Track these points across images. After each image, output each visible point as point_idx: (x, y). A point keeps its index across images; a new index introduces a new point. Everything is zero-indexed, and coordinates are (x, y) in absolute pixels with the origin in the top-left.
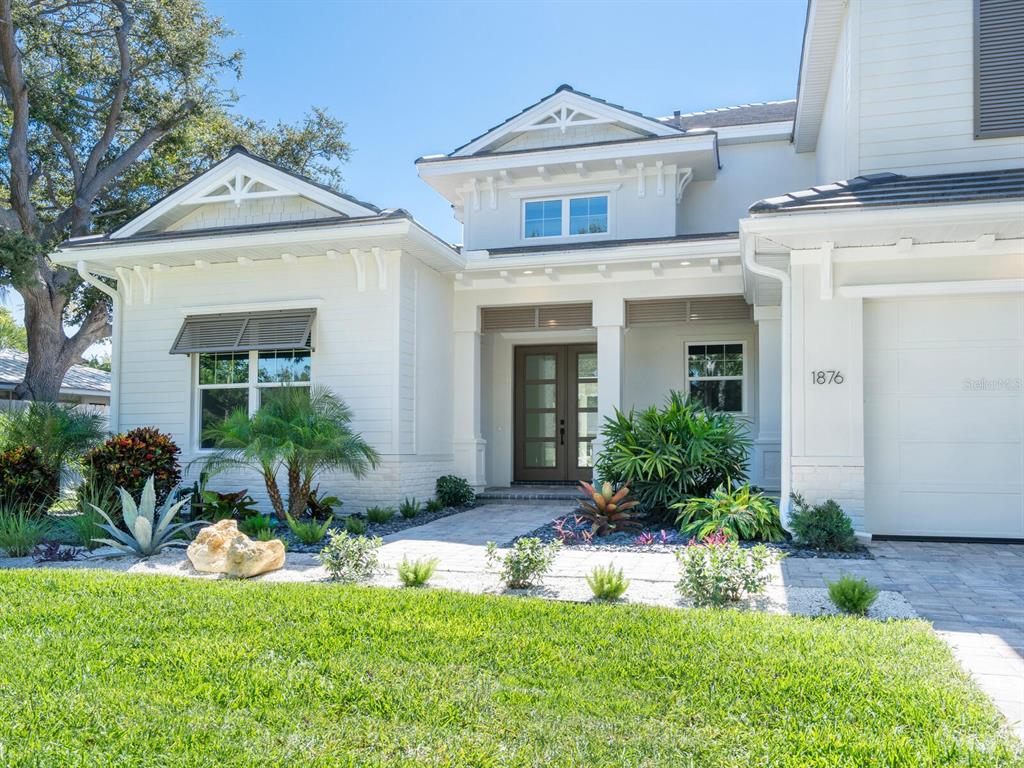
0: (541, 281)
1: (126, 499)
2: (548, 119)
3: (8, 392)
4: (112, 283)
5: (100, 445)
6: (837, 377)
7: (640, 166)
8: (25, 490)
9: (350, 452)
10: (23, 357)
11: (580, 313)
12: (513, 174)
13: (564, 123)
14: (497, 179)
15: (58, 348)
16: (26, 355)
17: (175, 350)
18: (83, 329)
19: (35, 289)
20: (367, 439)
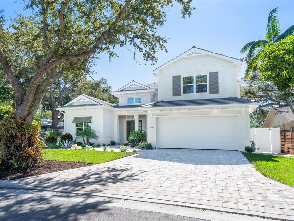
0: (126, 112)
1: (64, 142)
2: (131, 86)
3: (49, 127)
4: (64, 112)
5: (62, 135)
6: (153, 127)
7: (145, 93)
8: (53, 141)
9: (95, 136)
10: (51, 121)
11: (132, 117)
12: (126, 94)
13: (133, 86)
14: (123, 95)
15: (57, 120)
16: (52, 120)
17: (73, 122)
18: (61, 117)
19: (54, 111)
20: (97, 135)
